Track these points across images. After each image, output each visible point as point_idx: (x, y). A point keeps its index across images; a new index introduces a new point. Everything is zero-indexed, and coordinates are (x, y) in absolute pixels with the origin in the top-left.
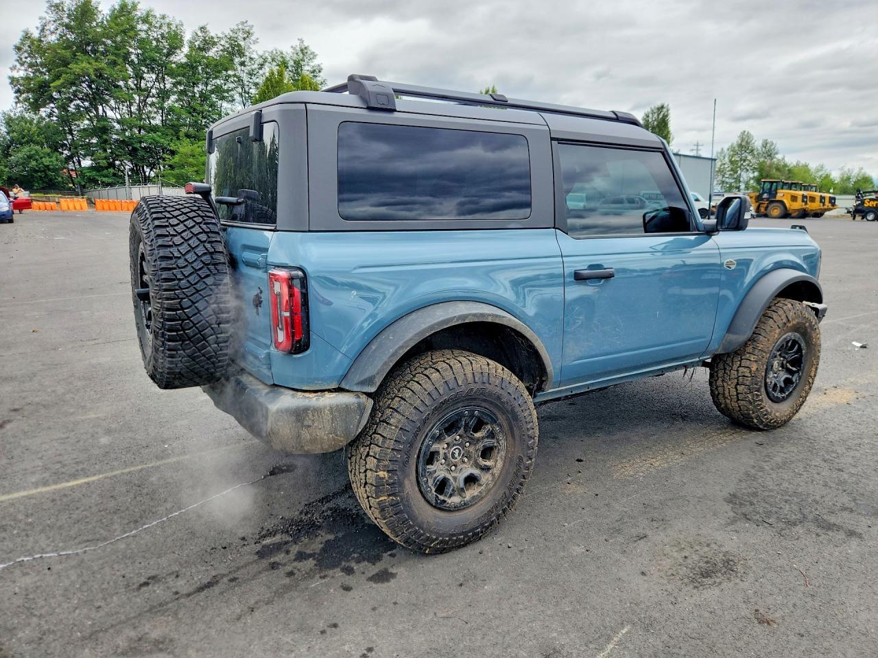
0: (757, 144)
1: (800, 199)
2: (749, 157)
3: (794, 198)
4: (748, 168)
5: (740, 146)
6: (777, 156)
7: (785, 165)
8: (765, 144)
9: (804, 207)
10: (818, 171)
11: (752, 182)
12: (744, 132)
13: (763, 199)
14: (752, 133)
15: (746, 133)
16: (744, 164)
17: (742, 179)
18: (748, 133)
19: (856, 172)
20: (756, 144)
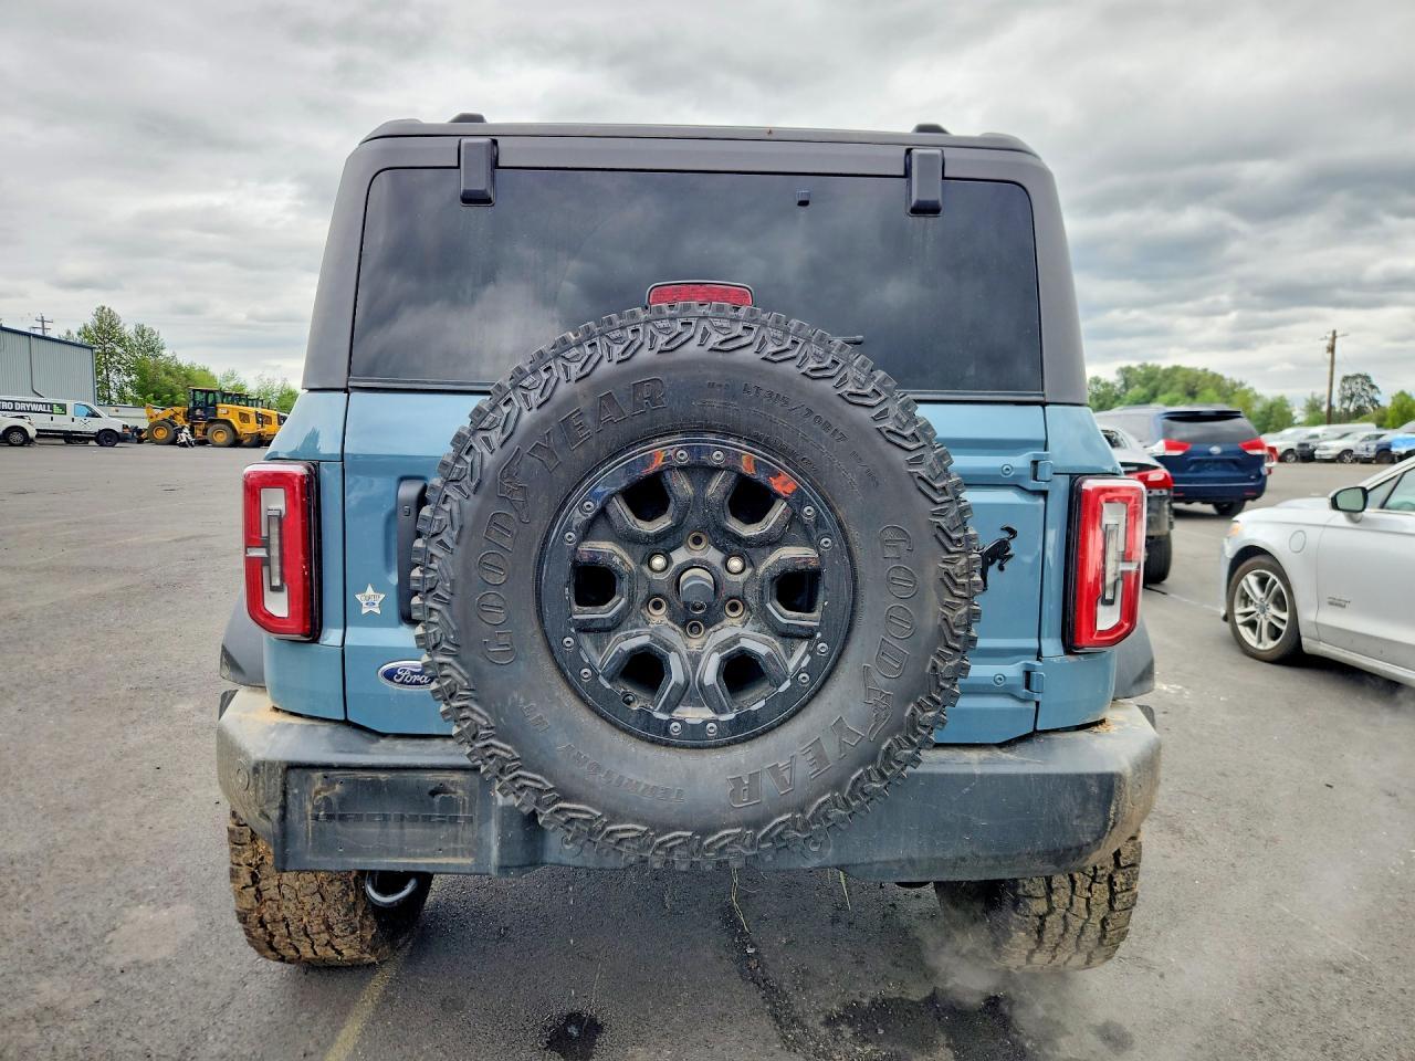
0: (129, 330)
1: (253, 419)
2: (119, 350)
3: (244, 417)
4: (120, 367)
5: (99, 329)
6: (164, 352)
7: (179, 367)
8: (141, 332)
9: (261, 430)
10: (227, 379)
11: (129, 390)
12: (104, 308)
13: (196, 418)
14: (116, 311)
15: (106, 310)
16: (112, 360)
17: (111, 384)
18: (110, 311)
19: (278, 384)
20: (127, 329)
